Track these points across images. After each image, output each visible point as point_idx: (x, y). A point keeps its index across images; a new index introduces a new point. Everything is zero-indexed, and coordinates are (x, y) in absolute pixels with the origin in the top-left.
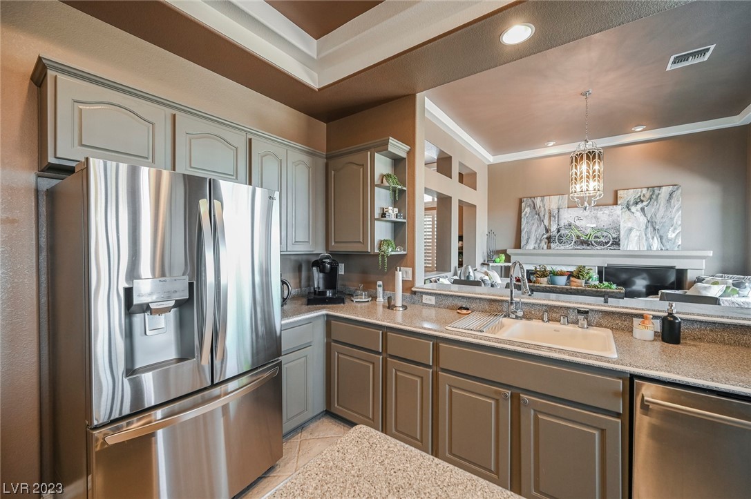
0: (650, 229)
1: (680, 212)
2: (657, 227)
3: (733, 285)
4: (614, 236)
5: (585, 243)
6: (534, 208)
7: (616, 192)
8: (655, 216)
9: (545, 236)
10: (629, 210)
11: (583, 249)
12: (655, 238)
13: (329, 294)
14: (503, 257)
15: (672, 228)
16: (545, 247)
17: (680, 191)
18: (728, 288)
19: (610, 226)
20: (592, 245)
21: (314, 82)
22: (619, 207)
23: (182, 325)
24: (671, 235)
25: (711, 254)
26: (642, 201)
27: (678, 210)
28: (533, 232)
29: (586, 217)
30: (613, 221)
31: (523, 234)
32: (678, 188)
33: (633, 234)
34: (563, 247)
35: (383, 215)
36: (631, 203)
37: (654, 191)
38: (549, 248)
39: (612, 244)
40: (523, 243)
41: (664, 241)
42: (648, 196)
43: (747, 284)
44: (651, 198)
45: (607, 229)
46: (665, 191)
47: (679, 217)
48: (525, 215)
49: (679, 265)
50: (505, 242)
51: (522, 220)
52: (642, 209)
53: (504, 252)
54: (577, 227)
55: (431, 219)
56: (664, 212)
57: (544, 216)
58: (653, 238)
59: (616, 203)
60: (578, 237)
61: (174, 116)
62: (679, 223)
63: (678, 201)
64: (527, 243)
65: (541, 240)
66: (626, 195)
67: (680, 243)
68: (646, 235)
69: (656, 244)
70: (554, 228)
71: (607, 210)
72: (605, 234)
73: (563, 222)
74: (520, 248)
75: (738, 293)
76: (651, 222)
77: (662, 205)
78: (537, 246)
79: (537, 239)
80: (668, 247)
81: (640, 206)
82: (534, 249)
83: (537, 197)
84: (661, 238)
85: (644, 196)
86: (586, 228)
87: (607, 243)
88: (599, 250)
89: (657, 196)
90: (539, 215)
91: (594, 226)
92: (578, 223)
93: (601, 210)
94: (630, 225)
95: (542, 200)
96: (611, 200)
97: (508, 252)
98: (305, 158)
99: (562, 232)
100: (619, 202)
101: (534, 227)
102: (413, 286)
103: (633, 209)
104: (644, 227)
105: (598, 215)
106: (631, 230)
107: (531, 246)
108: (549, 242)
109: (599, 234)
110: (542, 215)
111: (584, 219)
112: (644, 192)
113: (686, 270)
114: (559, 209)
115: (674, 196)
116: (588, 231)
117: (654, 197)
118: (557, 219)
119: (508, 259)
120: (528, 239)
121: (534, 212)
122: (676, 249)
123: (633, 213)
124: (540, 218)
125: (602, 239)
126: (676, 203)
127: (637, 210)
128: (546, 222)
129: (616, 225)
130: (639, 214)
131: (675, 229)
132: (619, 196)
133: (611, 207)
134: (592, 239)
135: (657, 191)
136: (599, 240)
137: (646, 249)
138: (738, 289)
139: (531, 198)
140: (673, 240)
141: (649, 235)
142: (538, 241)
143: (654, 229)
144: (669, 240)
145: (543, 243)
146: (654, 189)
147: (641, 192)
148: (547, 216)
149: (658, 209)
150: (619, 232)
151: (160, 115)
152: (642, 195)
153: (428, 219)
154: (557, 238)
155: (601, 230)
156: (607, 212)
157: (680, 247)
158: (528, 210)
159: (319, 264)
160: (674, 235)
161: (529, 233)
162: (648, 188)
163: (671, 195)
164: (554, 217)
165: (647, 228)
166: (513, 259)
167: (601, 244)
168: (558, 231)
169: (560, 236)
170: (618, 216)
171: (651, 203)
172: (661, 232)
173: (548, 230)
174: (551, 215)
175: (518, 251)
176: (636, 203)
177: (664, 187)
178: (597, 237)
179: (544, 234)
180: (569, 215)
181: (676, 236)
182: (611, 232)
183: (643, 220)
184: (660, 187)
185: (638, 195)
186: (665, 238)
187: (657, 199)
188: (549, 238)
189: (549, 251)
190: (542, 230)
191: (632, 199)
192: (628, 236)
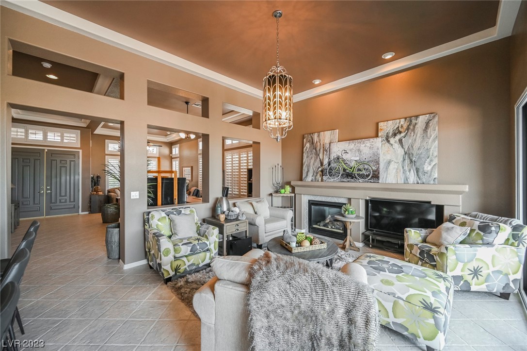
0: (407, 161)
1: (437, 142)
2: (414, 159)
3: (480, 228)
4: (374, 168)
5: (350, 176)
6: (313, 143)
7: (377, 124)
8: (412, 147)
9: (320, 169)
10: (388, 142)
11: (348, 182)
12: (412, 170)
14: (288, 189)
15: (428, 160)
16: (320, 178)
17: (436, 119)
18: (472, 231)
19: (371, 159)
20: (356, 178)
22: (379, 139)
24: (427, 168)
25: (466, 188)
26: (400, 132)
27: (434, 140)
28: (311, 164)
29: (351, 150)
30: (374, 154)
31: (304, 167)
32: (434, 117)
33: (393, 166)
34: (332, 180)
36: (390, 134)
37: (411, 121)
38: (322, 180)
39: (372, 177)
40: (304, 176)
41: (420, 174)
42: (405, 127)
43: (493, 229)
44: (408, 129)
45: (368, 162)
46: (422, 120)
47: (435, 147)
48: (306, 150)
49: (436, 200)
50: (292, 176)
51: (304, 154)
52: (400, 141)
53: (289, 183)
54: (344, 160)
56: (421, 142)
57: (320, 150)
58: (410, 170)
59: (377, 136)
60: (344, 170)
62: (436, 154)
63: (435, 130)
64: (307, 175)
65: (317, 173)
66: (387, 127)
67: (436, 176)
68: (403, 168)
69: (412, 177)
70: (326, 162)
71: (368, 143)
72: (366, 167)
73: (333, 156)
74: (302, 181)
75: (482, 239)
76: (408, 154)
77: (419, 135)
78: (314, 178)
79: (314, 171)
80: (424, 181)
81: (398, 137)
82: (312, 181)
83: (315, 133)
84: (417, 170)
85: (402, 126)
86: (351, 161)
87: (367, 176)
88: (360, 183)
89: (414, 127)
90: (316, 150)
91: (357, 159)
92: (345, 157)
93: (364, 143)
94: (388, 157)
95: (319, 136)
96: (373, 133)
97: (293, 183)
100: (380, 135)
101: (312, 161)
103: (392, 140)
104: (402, 159)
105: (361, 148)
106: (389, 162)
107: (309, 178)
108: (323, 175)
109: (361, 167)
110: (318, 149)
111: (350, 152)
112: (402, 123)
113: (443, 206)
114: (330, 144)
115: (430, 125)
116: (353, 164)
117: (411, 127)
118: (328, 153)
119: (293, 190)
120: (308, 172)
121: (312, 147)
122: (432, 182)
123: (392, 145)
124: (317, 152)
125: (364, 172)
126: (433, 132)
127: (395, 142)
128: (321, 155)
129: (375, 158)
130: (397, 146)
131: (431, 161)
132: (379, 128)
133: (372, 140)
134: (356, 172)
135: (414, 121)
136: (361, 173)
137: (403, 182)
138: (482, 233)
139: (310, 134)
140: (429, 173)
141: (406, 168)
142: (315, 174)
143: (411, 161)
144: (425, 173)
145: (318, 175)
146: (411, 120)
147: (400, 123)
148: (321, 150)
149: (415, 140)
150: (379, 164)
152: (400, 126)
154: (328, 170)
155: (363, 163)
156: (368, 145)
157: (436, 180)
158: (308, 145)
160: (429, 168)
161: (308, 166)
162: (406, 118)
163: (427, 124)
164: (326, 151)
165: (404, 160)
166: (297, 190)
167: (362, 176)
168: (329, 164)
169: (331, 169)
170: (378, 149)
171: (409, 133)
172: (418, 164)
173: (322, 164)
174: (325, 150)
175: (300, 183)
176: (395, 135)
177: (421, 116)
178: (359, 170)
179: (319, 167)
180: (338, 149)
181: (432, 168)
182: (371, 165)
183: (400, 152)
184: (417, 117)
185: (397, 127)
186: (421, 170)
187: (414, 130)
188: (322, 171)
189: (322, 184)
190: (318, 164)
191: (391, 131)
192: (387, 168)
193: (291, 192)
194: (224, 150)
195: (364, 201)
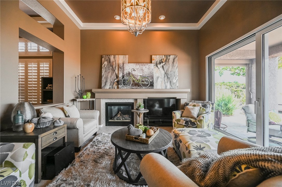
0: (166, 77)
1: (178, 69)
2: (169, 77)
3: (203, 106)
4: (151, 81)
5: (137, 85)
6: (110, 62)
7: (151, 56)
8: (168, 70)
9: (116, 80)
10: (157, 66)
11: (136, 88)
14: (89, 94)
15: (175, 77)
16: (116, 87)
17: (177, 58)
18: (201, 108)
19: (149, 75)
20: (141, 86)
22: (153, 65)
24: (174, 81)
25: (189, 90)
26: (163, 62)
27: (177, 68)
28: (108, 78)
29: (137, 69)
30: (150, 72)
31: (103, 79)
32: (176, 57)
33: (160, 80)
34: (125, 88)
36: (158, 63)
37: (167, 57)
38: (118, 88)
39: (150, 85)
40: (103, 85)
41: (172, 84)
42: (165, 59)
44: (166, 61)
45: (148, 77)
46: (172, 57)
47: (177, 71)
48: (104, 66)
49: (178, 96)
50: (91, 84)
51: (103, 69)
52: (163, 66)
53: (90, 91)
54: (133, 75)
55: (36, 66)
56: (172, 68)
57: (115, 67)
58: (167, 82)
59: (151, 62)
60: (134, 81)
62: (177, 75)
63: (177, 63)
64: (105, 84)
65: (114, 83)
66: (156, 58)
67: (178, 85)
68: (164, 81)
69: (169, 86)
70: (120, 75)
72: (146, 79)
73: (126, 72)
74: (101, 88)
75: (205, 111)
76: (166, 74)
77: (170, 65)
78: (111, 87)
79: (111, 82)
80: (173, 87)
81: (162, 64)
82: (110, 88)
83: (111, 55)
84: (170, 82)
85: (163, 59)
86: (137, 76)
87: (147, 85)
88: (144, 89)
89: (169, 60)
90: (112, 67)
91: (141, 74)
92: (134, 73)
93: (145, 66)
94: (157, 75)
95: (114, 58)
96: (149, 61)
97: (94, 90)
99: (125, 78)
100: (153, 62)
101: (110, 75)
103: (159, 66)
104: (164, 76)
105: (143, 68)
106: (158, 78)
107: (108, 87)
108: (118, 84)
109: (144, 80)
110: (114, 66)
111: (137, 70)
112: (163, 57)
113: (180, 99)
114: (123, 64)
115: (175, 60)
116: (139, 78)
117: (167, 60)
118: (122, 70)
119: (93, 96)
120: (106, 82)
121: (110, 65)
122: (176, 88)
123: (159, 68)
124: (113, 68)
125: (145, 83)
126: (176, 64)
127: (160, 67)
128: (116, 71)
129: (151, 75)
130: (161, 69)
131: (176, 78)
132: (152, 58)
133: (149, 64)
134: (140, 83)
136: (144, 83)
137: (164, 88)
138: (205, 108)
139: (107, 55)
140: (175, 84)
141: (166, 81)
142: (112, 84)
145: (115, 85)
146: (167, 56)
147: (162, 57)
148: (117, 68)
149: (169, 67)
150: (153, 78)
152: (162, 59)
153: (33, 66)
154: (122, 81)
155: (144, 77)
156: (147, 67)
157: (178, 87)
158: (106, 63)
160: (175, 81)
161: (106, 78)
162: (165, 55)
163: (174, 59)
164: (121, 68)
165: (165, 77)
166: (97, 95)
167: (144, 85)
168: (123, 77)
169: (124, 80)
170: (153, 70)
171: (166, 63)
172: (171, 79)
173: (117, 77)
174: (119, 67)
175: (100, 90)
176: (160, 63)
177: (171, 56)
178: (143, 81)
179: (115, 79)
180: (129, 68)
181: (176, 81)
182: (149, 78)
183: (163, 72)
184: (170, 56)
185: (161, 59)
186: (172, 82)
187: (168, 62)
188: (118, 82)
189: (119, 90)
190: (114, 77)
191: (158, 61)
192: (157, 81)
193: (91, 97)
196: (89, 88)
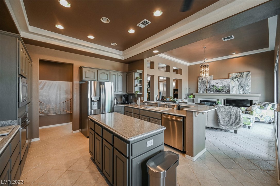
0: (240, 87)
1: (250, 81)
2: (242, 86)
3: (263, 105)
5: (218, 91)
7: (229, 74)
8: (242, 82)
9: (206, 89)
10: (233, 80)
11: (218, 93)
13: (126, 102)
14: (192, 96)
15: (247, 86)
16: (206, 92)
17: (250, 73)
18: (261, 106)
19: (226, 86)
20: (221, 92)
21: (123, 59)
22: (230, 79)
23: (98, 104)
24: (247, 89)
25: (260, 95)
26: (238, 77)
27: (249, 80)
28: (202, 88)
29: (219, 83)
30: (228, 84)
31: (199, 88)
32: (249, 73)
33: (235, 88)
34: (211, 93)
35: (137, 85)
38: (207, 93)
39: (227, 92)
40: (199, 91)
42: (239, 75)
43: (267, 105)
44: (240, 76)
47: (250, 82)
48: (199, 82)
49: (250, 99)
50: (193, 91)
51: (199, 84)
52: (238, 80)
53: (192, 94)
54: (216, 86)
56: (245, 81)
57: (205, 82)
58: (241, 90)
59: (229, 78)
60: (216, 89)
61: (97, 71)
62: (250, 84)
64: (200, 91)
65: (204, 90)
67: (250, 91)
68: (238, 89)
69: (242, 92)
70: (208, 86)
71: (226, 80)
72: (225, 88)
73: (211, 84)
74: (198, 93)
75: (264, 108)
76: (240, 84)
77: (244, 78)
78: (203, 92)
79: (203, 90)
80: (246, 93)
81: (237, 79)
82: (202, 93)
84: (244, 89)
85: (238, 75)
87: (225, 91)
88: (223, 94)
89: (243, 75)
91: (221, 85)
92: (216, 85)
93: (224, 80)
94: (233, 85)
96: (227, 77)
97: (194, 94)
98: (121, 74)
99: (211, 88)
100: (230, 78)
101: (202, 86)
102: (144, 101)
103: (234, 80)
105: (223, 82)
106: (233, 87)
107: (201, 92)
108: (207, 91)
109: (223, 88)
111: (218, 83)
113: (252, 100)
114: (210, 80)
116: (219, 87)
117: (242, 76)
119: (194, 96)
120: (200, 90)
121: (202, 81)
122: (249, 93)
125: (224, 90)
126: (249, 78)
127: (236, 80)
128: (206, 84)
129: (228, 85)
130: (236, 82)
131: (248, 86)
132: (230, 75)
133: (227, 79)
134: (221, 90)
135: (242, 74)
137: (238, 93)
138: (264, 107)
141: (240, 89)
143: (241, 87)
144: (246, 90)
145: (205, 91)
148: (206, 82)
149: (243, 80)
150: (230, 87)
151: (95, 71)
155: (224, 87)
156: (226, 81)
157: (250, 93)
158: (200, 80)
159: (124, 96)
160: (248, 89)
161: (201, 88)
162: (239, 73)
163: (247, 75)
164: (209, 83)
165: (239, 86)
166: (195, 96)
167: (223, 91)
168: (210, 87)
169: (210, 89)
170: (229, 82)
171: (241, 78)
172: (244, 88)
173: (206, 87)
174: (207, 82)
176: (235, 78)
178: (222, 89)
179: (205, 88)
180: (213, 82)
181: (249, 89)
182: (227, 88)
183: (238, 83)
184: (244, 72)
185: (236, 75)
186: (245, 90)
187: (242, 77)
188: (207, 90)
189: (207, 94)
190: (205, 87)
191: (234, 76)
192: (233, 89)
193: (193, 97)
194: (159, 81)
195: (223, 100)
196: (192, 93)
